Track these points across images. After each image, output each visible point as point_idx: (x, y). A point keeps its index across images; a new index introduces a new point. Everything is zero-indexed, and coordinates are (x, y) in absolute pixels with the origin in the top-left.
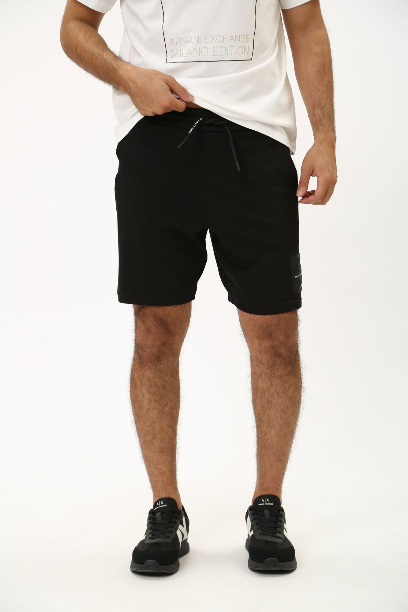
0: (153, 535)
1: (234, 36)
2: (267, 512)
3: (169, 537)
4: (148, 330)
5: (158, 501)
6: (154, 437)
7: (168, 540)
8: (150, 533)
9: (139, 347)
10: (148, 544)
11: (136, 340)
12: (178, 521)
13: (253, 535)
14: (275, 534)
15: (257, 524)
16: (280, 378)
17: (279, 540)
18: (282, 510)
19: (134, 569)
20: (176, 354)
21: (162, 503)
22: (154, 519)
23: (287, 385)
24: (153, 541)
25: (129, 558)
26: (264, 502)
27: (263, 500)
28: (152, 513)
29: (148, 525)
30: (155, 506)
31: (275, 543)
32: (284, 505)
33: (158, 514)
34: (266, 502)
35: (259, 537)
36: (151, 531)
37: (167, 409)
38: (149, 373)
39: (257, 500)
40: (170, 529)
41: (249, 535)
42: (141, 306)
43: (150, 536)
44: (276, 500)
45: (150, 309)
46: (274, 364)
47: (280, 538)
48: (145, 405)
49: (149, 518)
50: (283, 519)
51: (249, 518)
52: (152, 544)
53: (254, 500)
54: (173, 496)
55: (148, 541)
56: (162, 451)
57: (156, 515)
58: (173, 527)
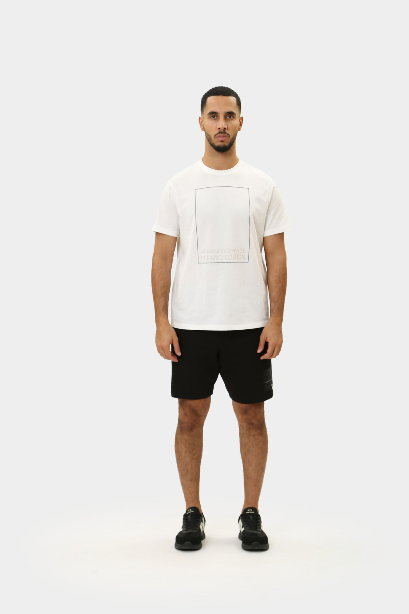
0: (187, 528)
1: (236, 249)
2: (251, 517)
3: (196, 529)
4: (185, 414)
5: (188, 509)
6: (188, 472)
7: (196, 531)
8: (185, 527)
9: (180, 422)
10: (184, 534)
11: (179, 418)
12: (200, 520)
13: (244, 531)
14: (257, 529)
15: (246, 524)
16: (254, 436)
17: (259, 533)
18: (259, 516)
19: (177, 547)
20: (201, 426)
21: (191, 510)
22: (187, 519)
23: (258, 441)
24: (188, 532)
25: (174, 541)
26: (249, 511)
27: (248, 510)
28: (185, 516)
29: (183, 523)
30: (187, 512)
31: (257, 534)
32: (260, 513)
33: (189, 517)
34: (250, 511)
35: (247, 531)
36: (185, 526)
37: (195, 456)
38: (186, 437)
39: (245, 511)
40: (196, 525)
41: (240, 531)
42: (182, 399)
43: (185, 529)
44: (255, 510)
45: (187, 402)
46: (249, 429)
47: (259, 531)
48: (183, 453)
49: (184, 519)
50: (260, 521)
51: (240, 521)
52: (187, 534)
53: (243, 510)
54: (197, 506)
55: (184, 532)
56: (191, 480)
57: (187, 517)
58: (198, 524)
